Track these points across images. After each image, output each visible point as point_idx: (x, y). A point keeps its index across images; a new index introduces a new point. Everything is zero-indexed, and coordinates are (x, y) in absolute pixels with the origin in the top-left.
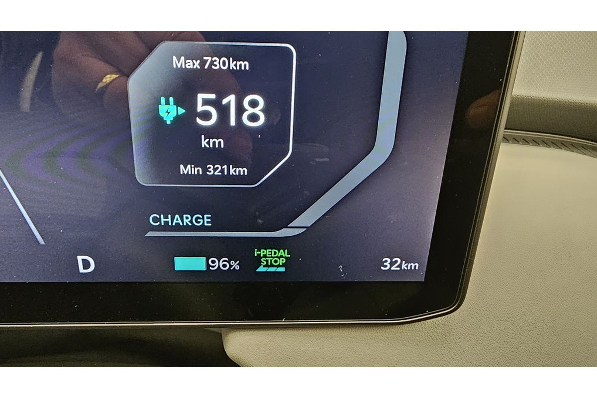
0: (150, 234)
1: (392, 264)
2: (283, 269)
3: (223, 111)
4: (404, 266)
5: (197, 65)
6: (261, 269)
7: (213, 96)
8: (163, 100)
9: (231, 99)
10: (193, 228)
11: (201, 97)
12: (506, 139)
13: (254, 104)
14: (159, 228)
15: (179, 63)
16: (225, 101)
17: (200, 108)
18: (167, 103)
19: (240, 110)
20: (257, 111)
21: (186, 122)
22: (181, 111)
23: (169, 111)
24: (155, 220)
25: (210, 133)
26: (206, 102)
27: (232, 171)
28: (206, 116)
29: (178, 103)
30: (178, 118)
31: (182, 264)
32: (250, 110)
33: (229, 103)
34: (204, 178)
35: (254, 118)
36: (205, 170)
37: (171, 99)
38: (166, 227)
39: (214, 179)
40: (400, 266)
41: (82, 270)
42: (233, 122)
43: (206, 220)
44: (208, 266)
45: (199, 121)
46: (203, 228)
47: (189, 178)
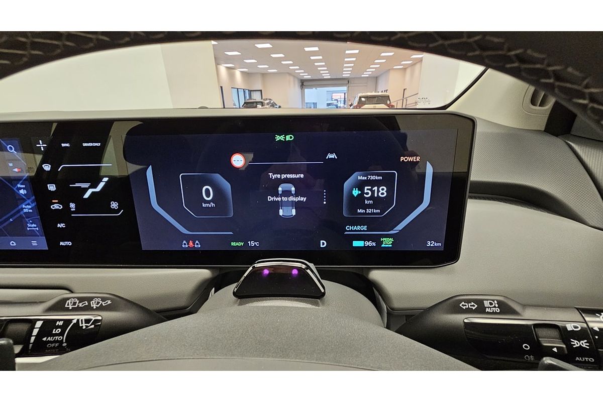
0: (346, 233)
1: (431, 244)
2: (391, 246)
3: (373, 192)
4: (435, 245)
5: (366, 178)
6: (383, 246)
7: (370, 187)
8: (354, 189)
9: (376, 188)
10: (361, 231)
11: (366, 188)
12: (471, 197)
13: (383, 189)
14: (349, 231)
15: (359, 178)
16: (373, 189)
17: (366, 191)
18: (355, 190)
19: (378, 191)
20: (384, 191)
21: (361, 196)
22: (360, 192)
23: (356, 192)
24: (348, 228)
25: (368, 199)
26: (367, 189)
27: (375, 211)
28: (367, 194)
29: (358, 190)
30: (359, 195)
31: (356, 244)
32: (381, 191)
33: (375, 190)
34: (365, 214)
35: (383, 194)
36: (366, 211)
37: (357, 189)
38: (352, 231)
39: (369, 214)
40: (434, 244)
41: (321, 246)
42: (376, 196)
43: (365, 228)
44: (365, 244)
45: (365, 195)
46: (364, 231)
47: (360, 214)
